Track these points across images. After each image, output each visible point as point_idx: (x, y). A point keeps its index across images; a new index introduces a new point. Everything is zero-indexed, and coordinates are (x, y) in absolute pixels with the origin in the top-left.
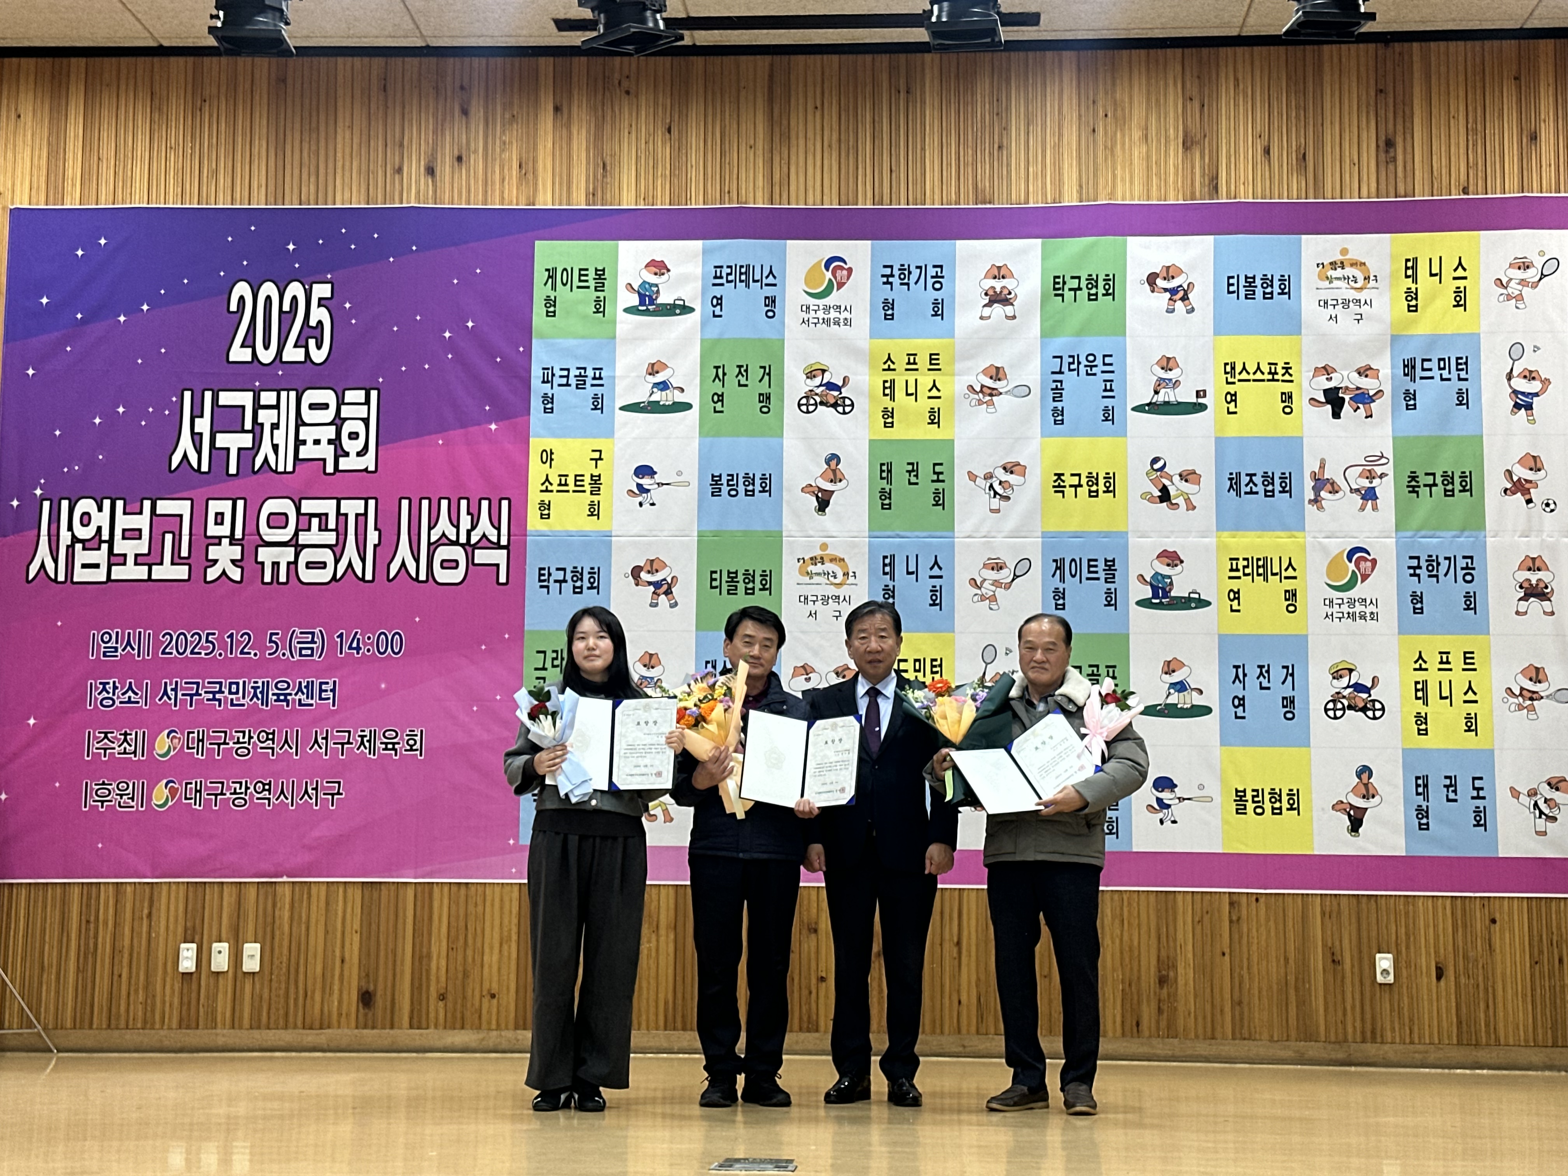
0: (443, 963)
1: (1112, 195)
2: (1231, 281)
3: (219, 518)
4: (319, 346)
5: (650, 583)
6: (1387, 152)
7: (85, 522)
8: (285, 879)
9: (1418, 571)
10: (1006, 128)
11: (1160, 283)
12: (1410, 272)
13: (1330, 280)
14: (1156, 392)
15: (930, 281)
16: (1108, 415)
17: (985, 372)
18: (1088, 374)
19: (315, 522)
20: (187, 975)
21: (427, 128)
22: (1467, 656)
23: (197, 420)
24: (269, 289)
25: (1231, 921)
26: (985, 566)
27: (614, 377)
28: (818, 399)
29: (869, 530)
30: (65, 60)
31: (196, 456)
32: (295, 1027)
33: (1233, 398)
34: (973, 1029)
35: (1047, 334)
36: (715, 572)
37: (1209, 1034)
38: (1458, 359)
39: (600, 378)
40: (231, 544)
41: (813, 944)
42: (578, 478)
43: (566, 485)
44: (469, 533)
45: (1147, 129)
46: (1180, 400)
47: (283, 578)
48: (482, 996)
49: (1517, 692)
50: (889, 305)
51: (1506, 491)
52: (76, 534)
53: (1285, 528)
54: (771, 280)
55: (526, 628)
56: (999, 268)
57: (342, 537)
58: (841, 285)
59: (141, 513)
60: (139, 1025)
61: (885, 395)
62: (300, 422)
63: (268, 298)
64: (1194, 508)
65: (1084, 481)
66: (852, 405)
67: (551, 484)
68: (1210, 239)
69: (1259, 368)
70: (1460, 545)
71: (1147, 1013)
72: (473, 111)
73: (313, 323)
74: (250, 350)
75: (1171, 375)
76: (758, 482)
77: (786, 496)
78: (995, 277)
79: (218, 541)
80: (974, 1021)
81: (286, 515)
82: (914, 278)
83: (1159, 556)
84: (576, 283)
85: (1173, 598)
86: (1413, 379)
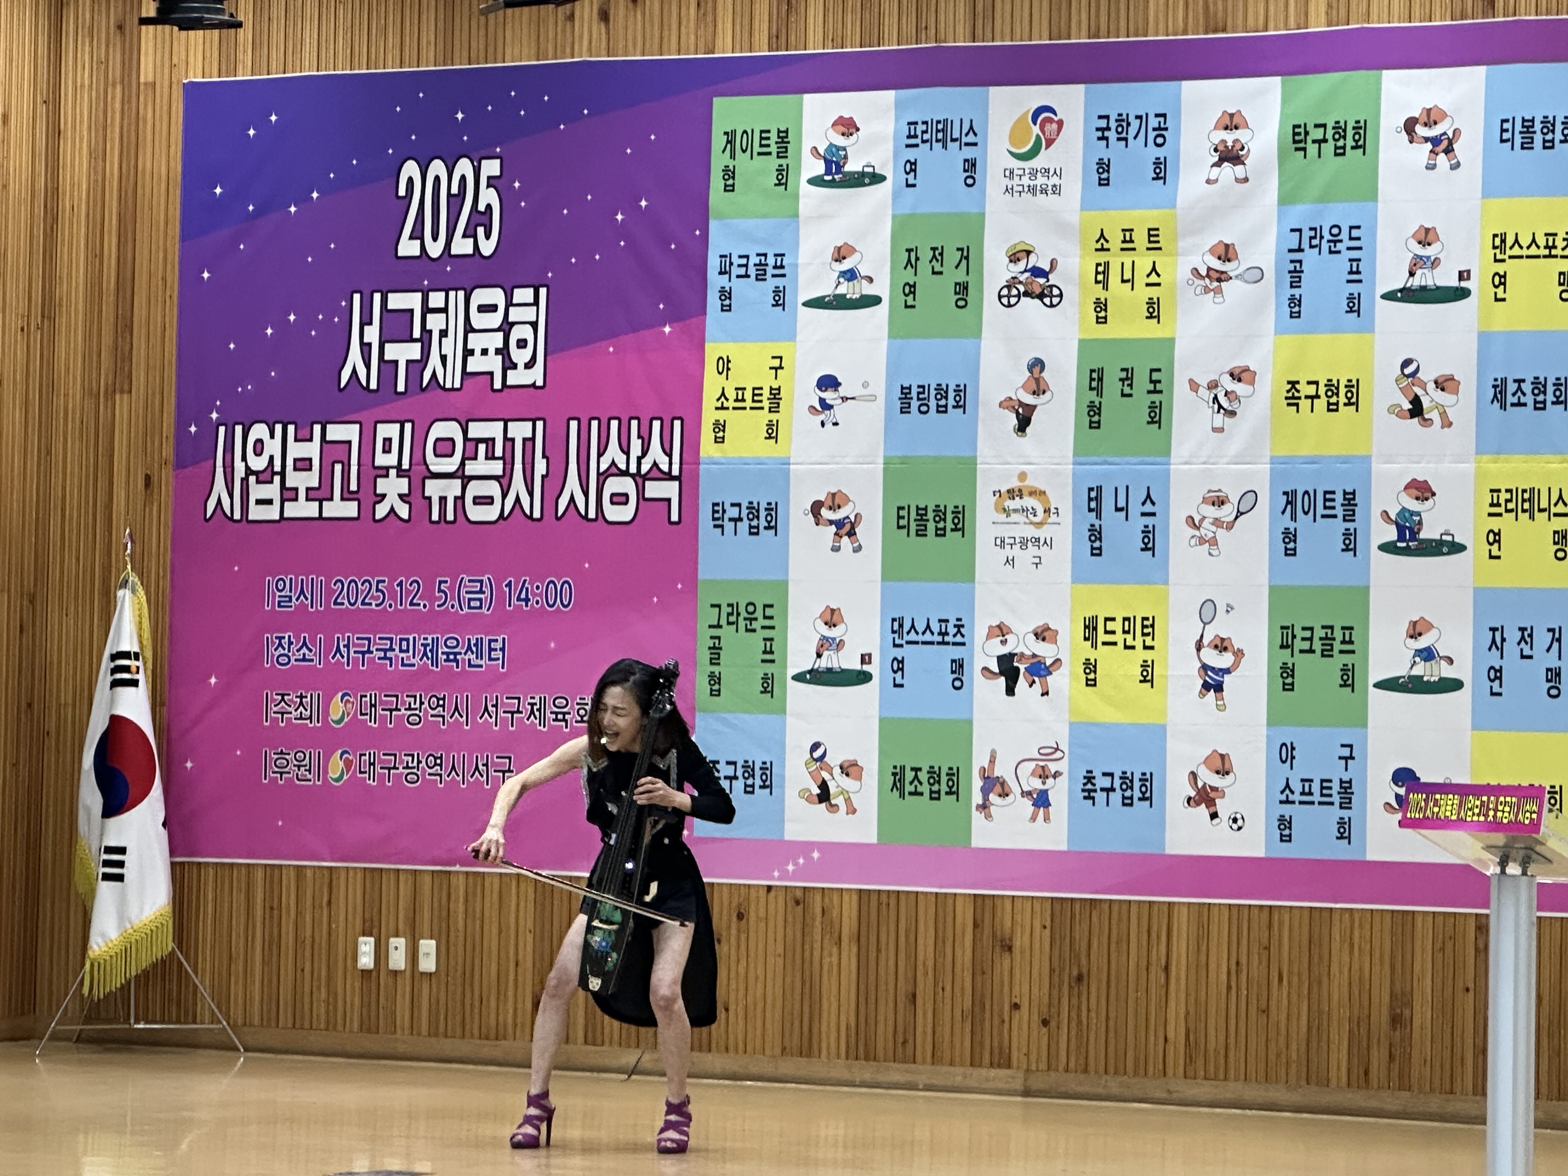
1: (1368, 15)
2: (1505, 126)
3: (387, 445)
4: (488, 236)
5: (831, 522)
7: (258, 451)
8: (457, 868)
11: (1421, 130)
14: (1412, 274)
15: (1152, 135)
16: (1354, 305)
17: (1212, 251)
18: (1331, 252)
19: (482, 447)
20: (366, 973)
23: (366, 329)
24: (437, 168)
25: (1477, 950)
26: (1205, 500)
27: (796, 266)
29: (1074, 455)
31: (365, 371)
32: (472, 1036)
33: (1501, 280)
34: (1178, 1071)
35: (1285, 200)
36: (903, 508)
37: (1448, 1087)
39: (782, 267)
40: (398, 476)
41: (1007, 963)
43: (743, 400)
44: (639, 460)
46: (1439, 284)
47: (450, 517)
50: (1103, 167)
52: (250, 464)
53: (1557, 450)
54: (971, 138)
55: (701, 576)
56: (1232, 116)
57: (508, 467)
58: (1050, 143)
59: (311, 439)
60: (322, 1026)
61: (1097, 282)
62: (469, 329)
63: (437, 179)
64: (1450, 424)
66: (1061, 295)
67: (727, 399)
68: (1481, 71)
69: (1534, 241)
71: (1378, 1058)
73: (482, 207)
74: (418, 242)
75: (1429, 251)
76: (951, 394)
77: (981, 414)
78: (1226, 128)
79: (384, 472)
80: (1182, 1062)
81: (452, 440)
82: (1133, 131)
83: (1407, 488)
84: (757, 149)
85: (1422, 541)
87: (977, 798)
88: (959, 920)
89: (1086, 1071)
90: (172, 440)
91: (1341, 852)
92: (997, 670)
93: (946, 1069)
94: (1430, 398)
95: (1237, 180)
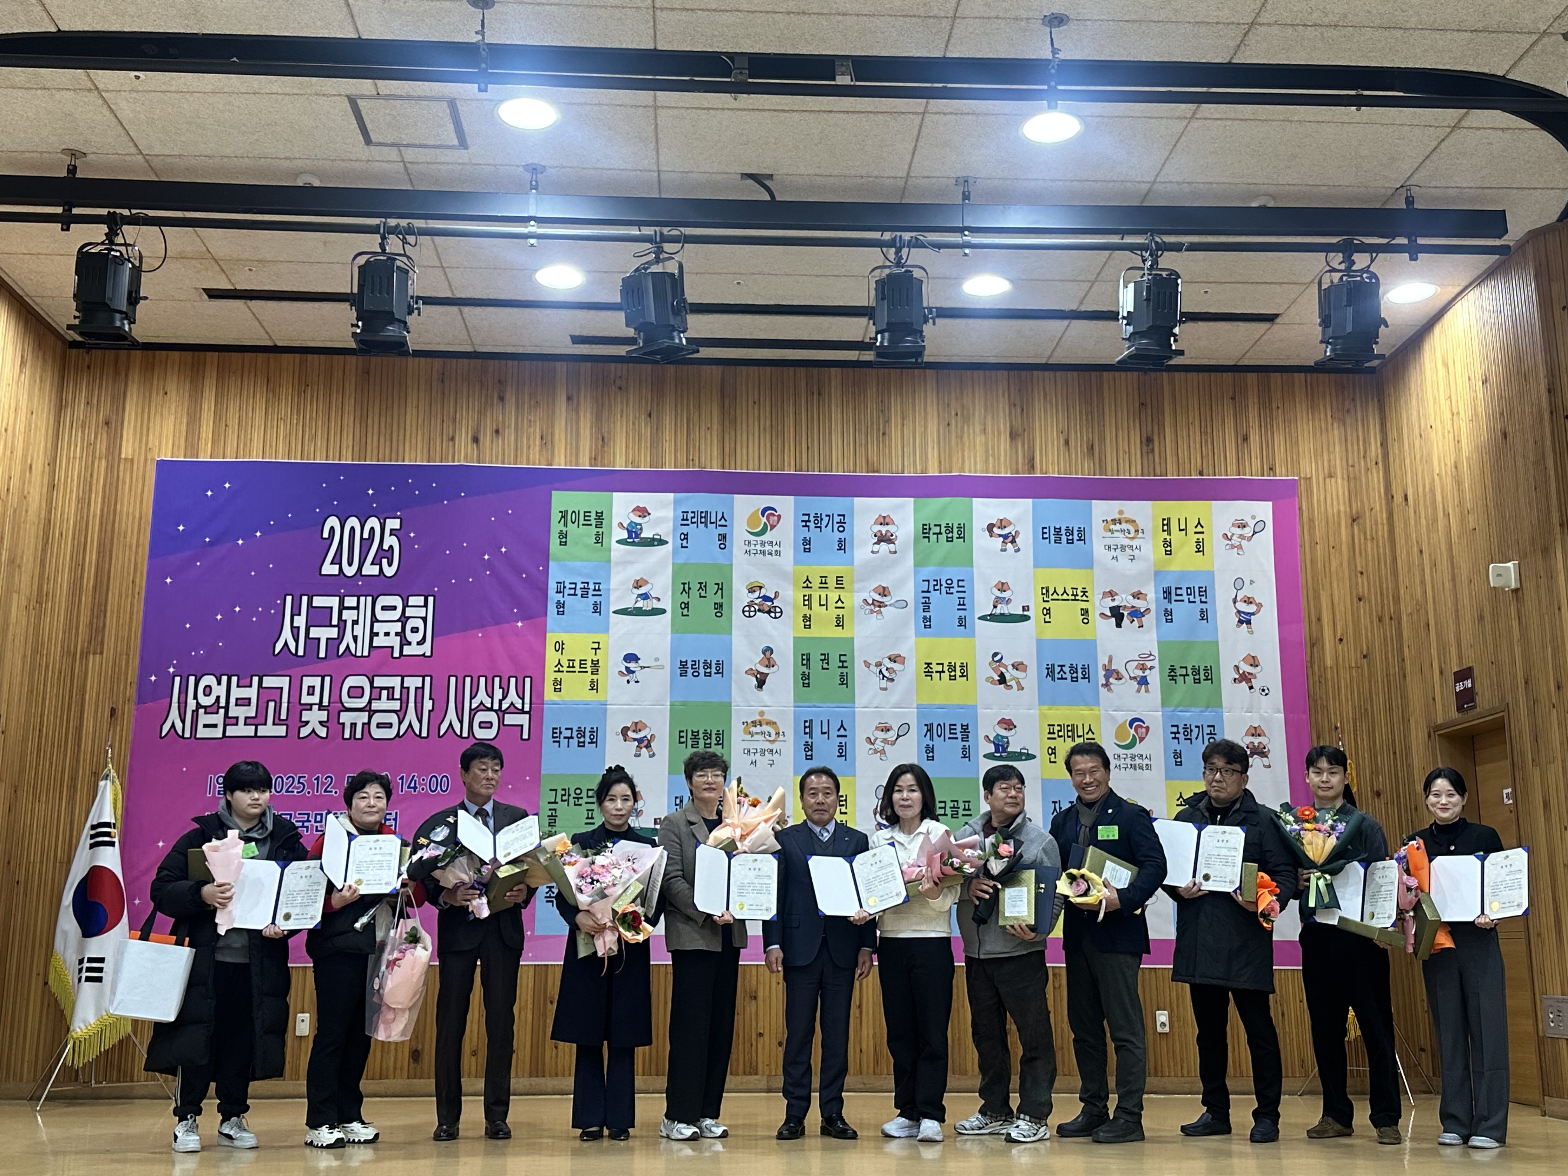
1: (962, 469)
2: (1045, 531)
3: (311, 691)
4: (390, 564)
5: (635, 740)
6: (1148, 445)
7: (207, 693)
9: (1177, 736)
10: (887, 421)
11: (996, 530)
12: (1165, 528)
13: (1112, 531)
14: (995, 607)
15: (836, 526)
16: (962, 622)
17: (875, 590)
18: (947, 593)
19: (384, 693)
21: (473, 410)
23: (296, 618)
24: (353, 522)
26: (877, 728)
27: (609, 589)
28: (757, 608)
29: (795, 702)
30: (202, 354)
31: (294, 644)
33: (1048, 611)
34: (871, 1070)
35: (917, 565)
36: (683, 731)
38: (1200, 588)
39: (599, 590)
40: (319, 710)
41: (754, 1009)
42: (582, 662)
43: (573, 667)
44: (500, 702)
45: (985, 425)
46: (1012, 612)
47: (358, 735)
50: (807, 542)
51: (1235, 680)
52: (200, 701)
53: (1086, 704)
54: (723, 522)
55: (542, 772)
56: (884, 517)
57: (404, 705)
58: (773, 527)
59: (251, 686)
61: (804, 605)
62: (374, 620)
63: (352, 529)
64: (1023, 689)
65: (946, 669)
66: (781, 612)
67: (562, 666)
68: (1030, 501)
69: (1065, 592)
70: (1206, 718)
72: (508, 396)
73: (386, 547)
74: (337, 566)
75: (1004, 595)
76: (714, 666)
77: (734, 676)
78: (881, 524)
79: (310, 707)
80: (872, 1065)
81: (362, 688)
82: (824, 523)
83: (999, 723)
84: (582, 521)
85: (1009, 753)
86: (1170, 602)
90: (135, 686)
95: (890, 552)
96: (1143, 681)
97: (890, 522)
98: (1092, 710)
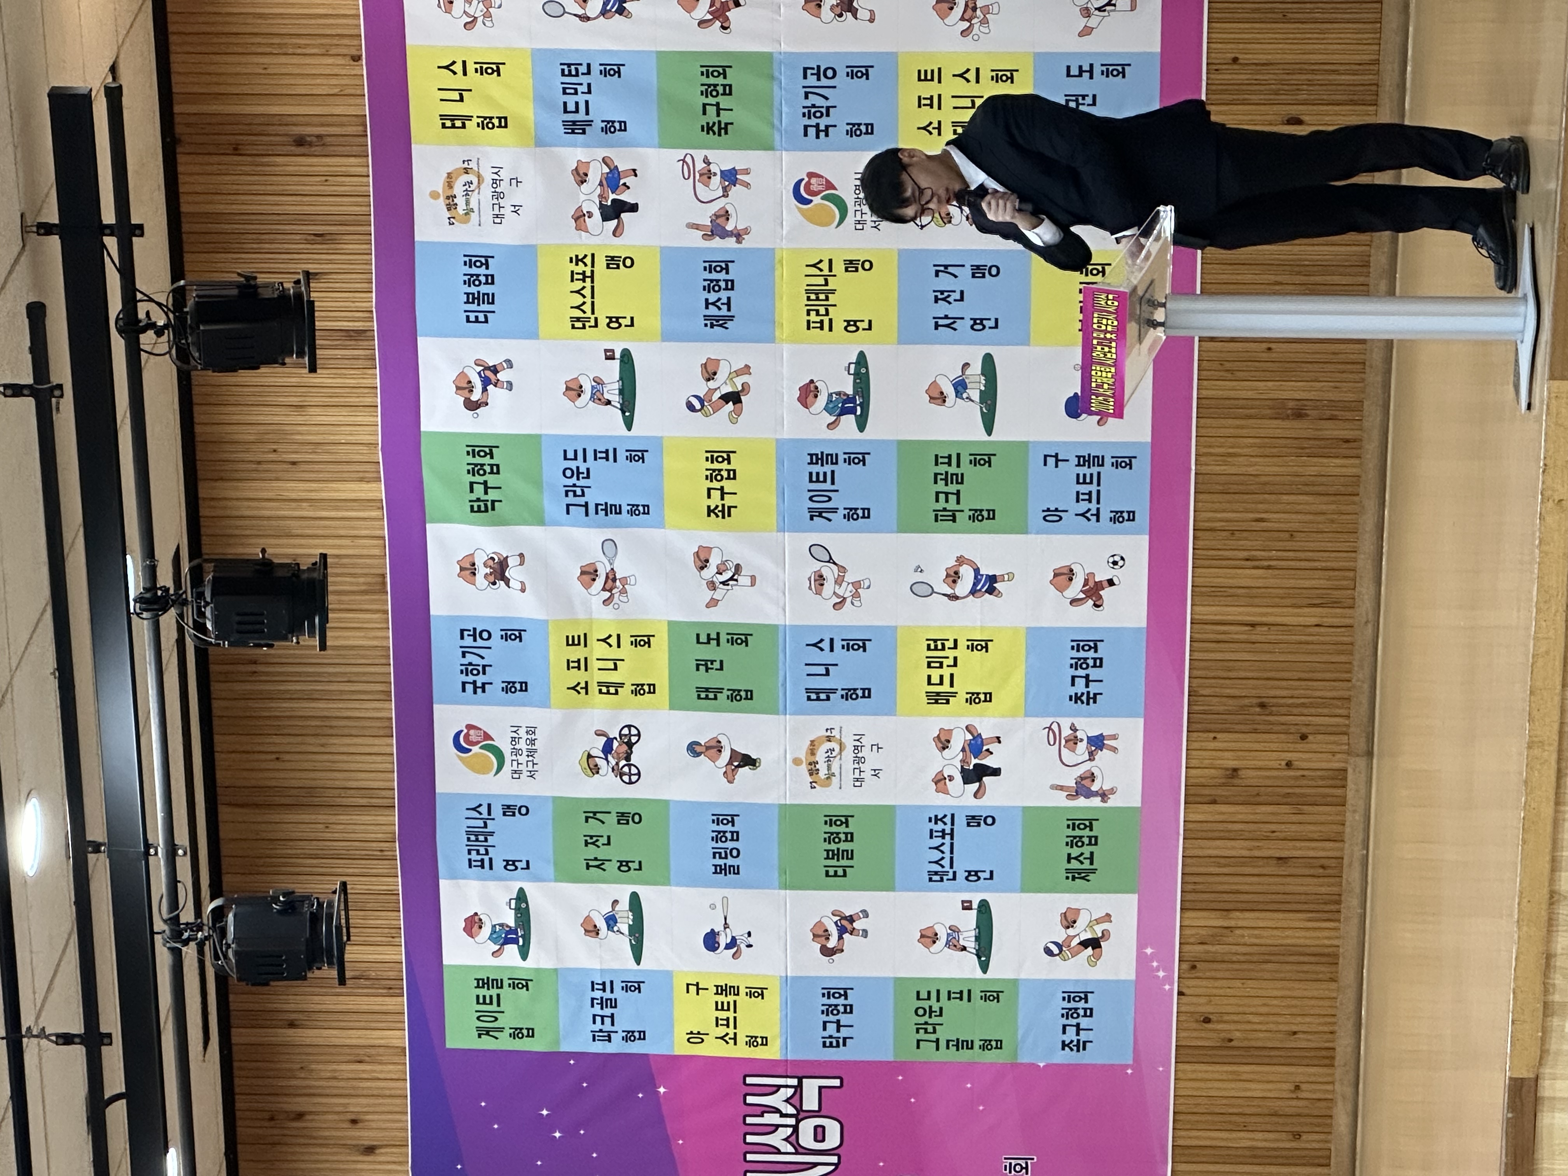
0: (1260, 1136)
1: (371, 446)
2: (472, 319)
6: (310, 144)
9: (822, 127)
12: (458, 124)
13: (469, 212)
14: (609, 403)
15: (480, 642)
16: (637, 456)
18: (588, 477)
22: (924, 77)
27: (602, 971)
29: (777, 714)
33: (614, 322)
34: (1348, 612)
35: (541, 521)
36: (827, 872)
37: (1359, 366)
38: (563, 74)
41: (1249, 773)
42: (720, 1007)
43: (728, 1019)
44: (783, 1115)
45: (289, 405)
48: (1297, 1098)
49: (967, 24)
50: (509, 687)
53: (771, 270)
54: (484, 810)
55: (891, 1058)
56: (462, 569)
58: (487, 737)
61: (617, 693)
65: (716, 485)
66: (629, 727)
67: (727, 1034)
68: (420, 340)
69: (578, 292)
70: (790, 80)
72: (294, 1108)
76: (721, 827)
77: (738, 799)
80: (1340, 611)
82: (476, 660)
84: (494, 1007)
85: (856, 392)
86: (589, 123)
87: (1096, 802)
88: (1210, 818)
89: (1348, 699)
91: (1143, 466)
92: (977, 784)
93: (1348, 830)
94: (723, 385)
95: (522, 564)
96: (731, 177)
97: (470, 559)
98: (781, 262)
